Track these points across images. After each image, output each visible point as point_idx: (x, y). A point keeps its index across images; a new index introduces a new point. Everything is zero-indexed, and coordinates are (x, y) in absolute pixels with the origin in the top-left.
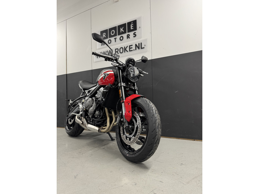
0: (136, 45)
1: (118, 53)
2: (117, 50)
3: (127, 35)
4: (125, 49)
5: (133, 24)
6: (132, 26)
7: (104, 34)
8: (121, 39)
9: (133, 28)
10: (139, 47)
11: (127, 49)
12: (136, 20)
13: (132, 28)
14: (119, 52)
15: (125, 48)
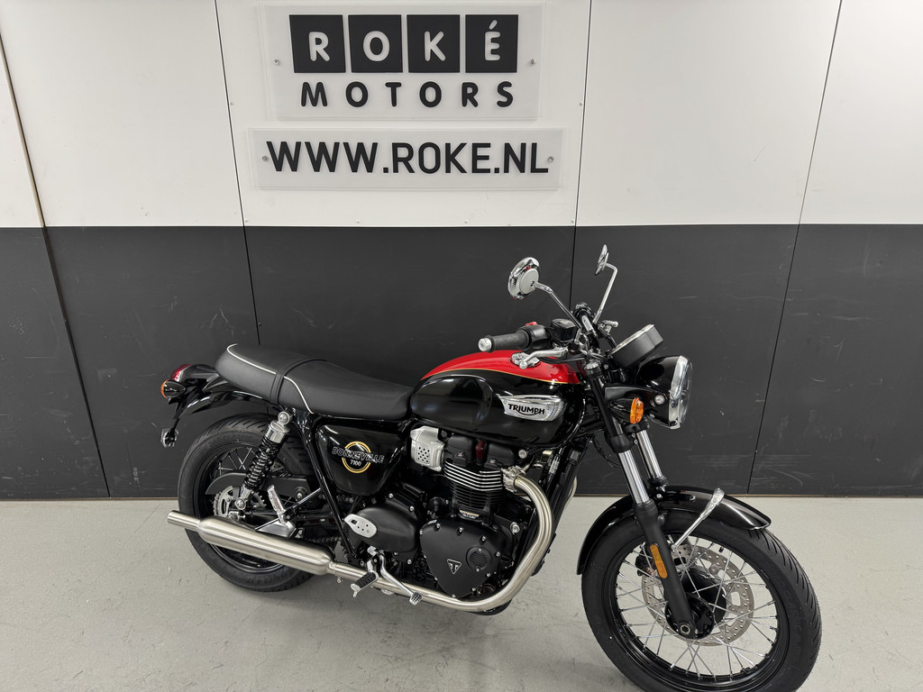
10: (521, 159)
12: (516, 17)
13: (493, 52)
15: (453, 149)
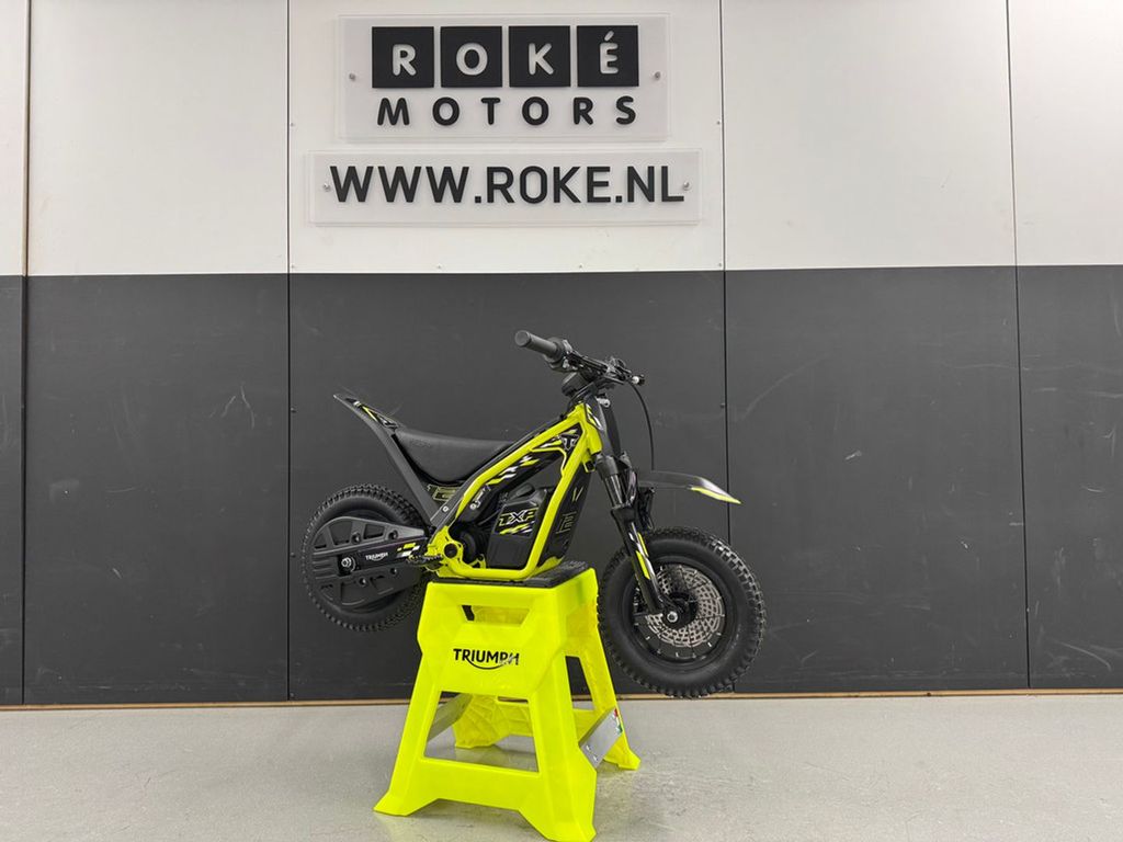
0: (632, 174)
1: (510, 199)
2: (500, 179)
3: (577, 101)
4: (559, 185)
5: (613, 47)
6: (609, 52)
7: (404, 54)
8: (535, 112)
9: (614, 71)
11: (569, 184)
14: (514, 191)
